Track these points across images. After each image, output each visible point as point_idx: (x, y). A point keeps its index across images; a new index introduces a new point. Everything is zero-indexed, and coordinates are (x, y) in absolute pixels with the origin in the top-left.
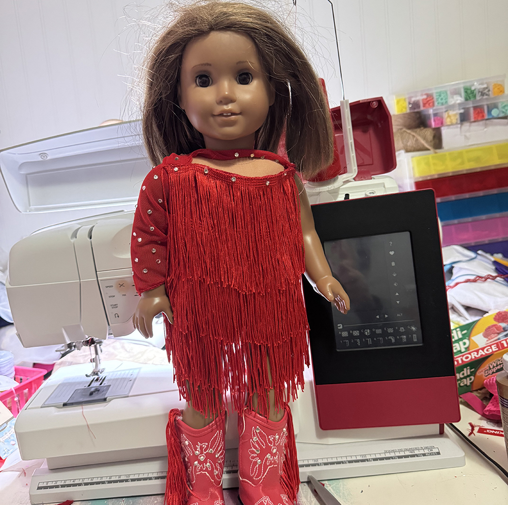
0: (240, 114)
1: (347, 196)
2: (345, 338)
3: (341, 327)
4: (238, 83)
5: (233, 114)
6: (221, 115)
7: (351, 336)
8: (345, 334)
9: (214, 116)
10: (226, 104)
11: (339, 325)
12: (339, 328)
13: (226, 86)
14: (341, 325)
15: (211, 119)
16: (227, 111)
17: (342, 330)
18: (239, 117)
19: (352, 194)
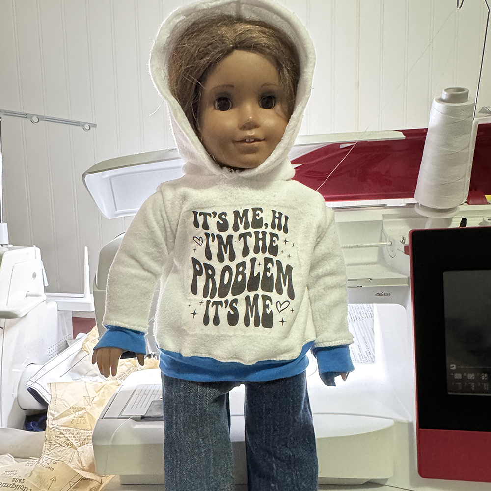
0: (264, 140)
1: (464, 221)
2: (458, 380)
3: (454, 368)
4: (260, 107)
5: (257, 140)
6: (244, 141)
7: (464, 379)
8: (458, 376)
9: (234, 142)
10: (250, 128)
11: (451, 366)
12: (452, 369)
13: (250, 109)
14: (455, 366)
15: (232, 146)
16: (250, 137)
17: (454, 371)
18: (262, 144)
19: (470, 219)
